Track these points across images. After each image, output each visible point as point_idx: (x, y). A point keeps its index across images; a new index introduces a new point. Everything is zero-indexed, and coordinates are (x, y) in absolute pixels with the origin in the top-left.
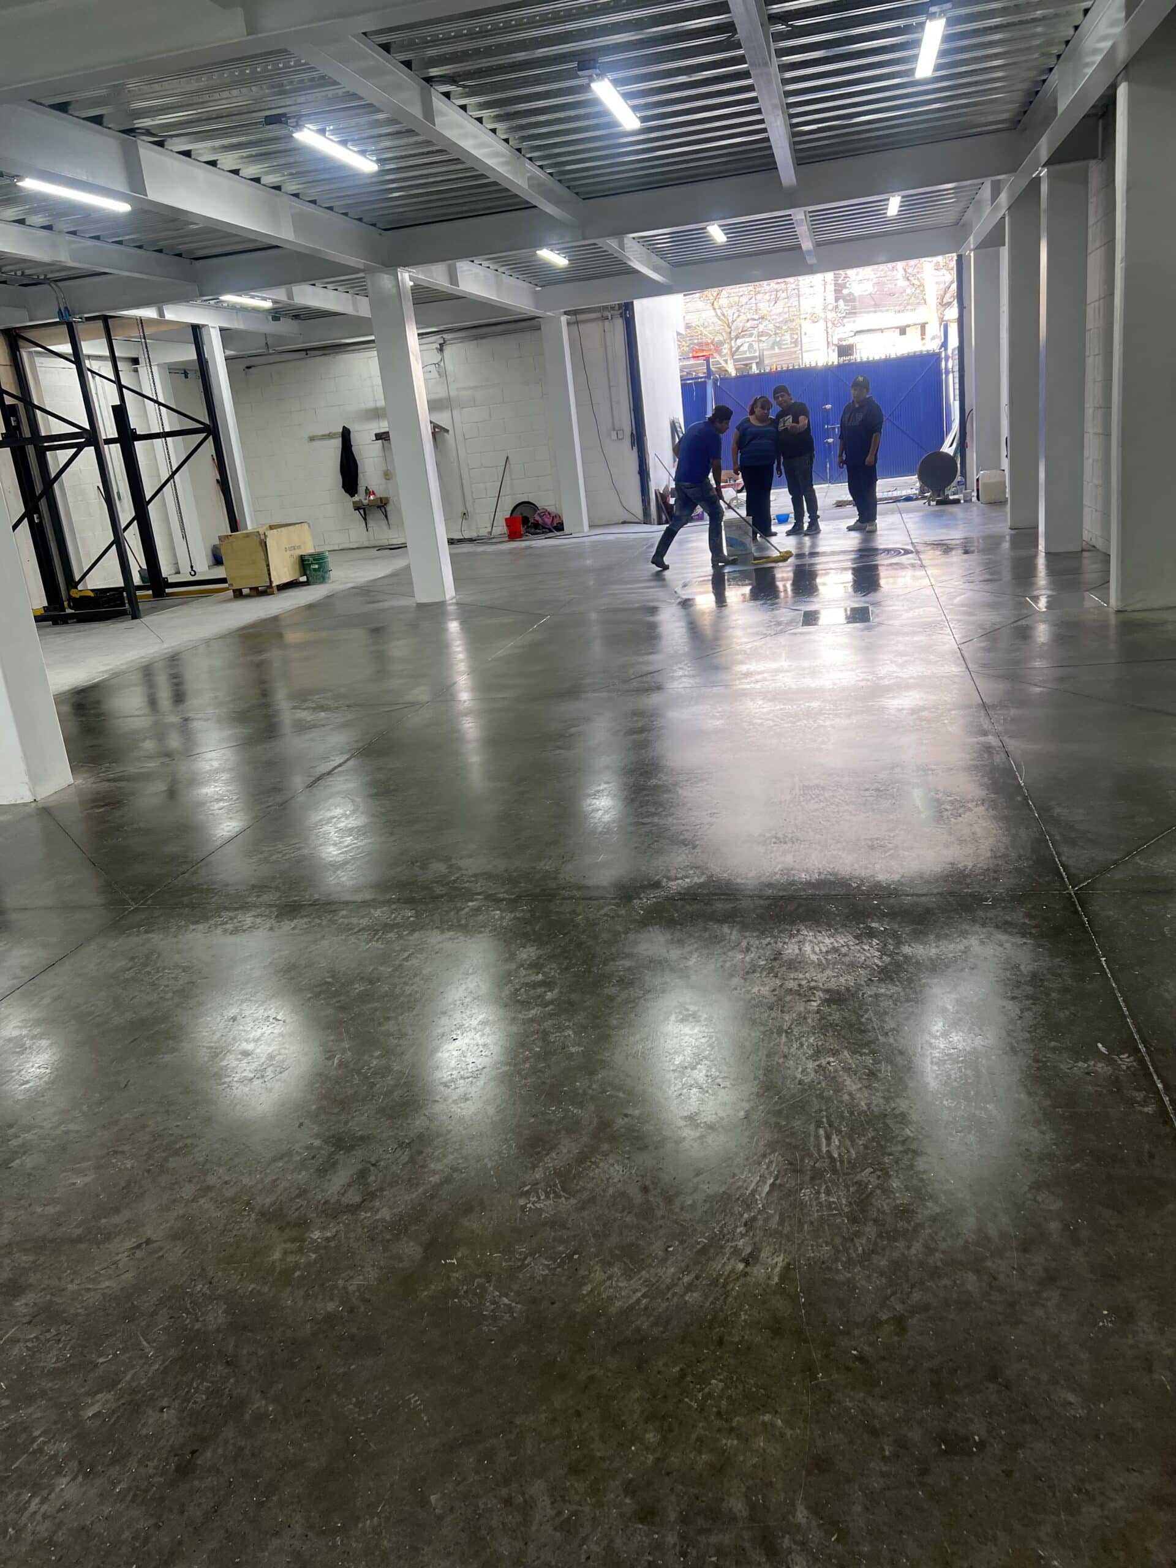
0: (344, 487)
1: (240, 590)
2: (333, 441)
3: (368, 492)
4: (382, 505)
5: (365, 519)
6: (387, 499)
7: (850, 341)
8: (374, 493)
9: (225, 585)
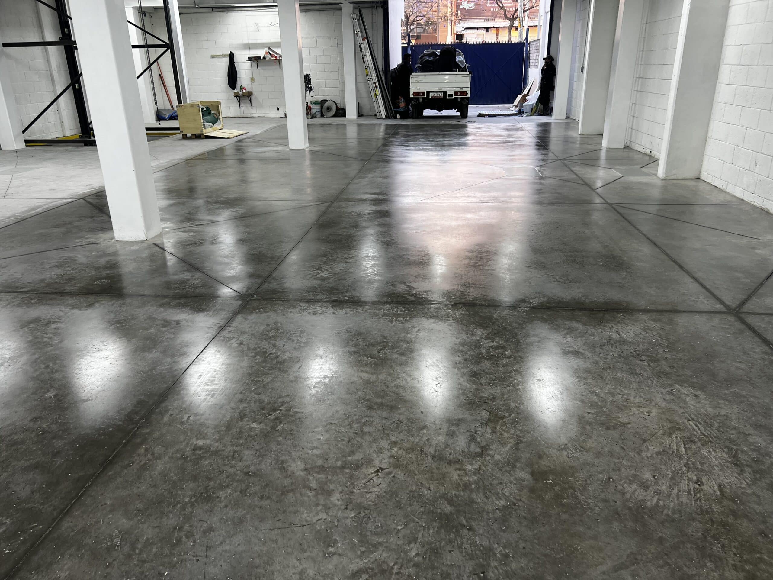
0: (229, 84)
1: (186, 135)
2: (224, 59)
3: (242, 88)
4: (249, 96)
5: (239, 102)
6: (252, 92)
7: (463, 33)
8: (245, 89)
9: (179, 131)
